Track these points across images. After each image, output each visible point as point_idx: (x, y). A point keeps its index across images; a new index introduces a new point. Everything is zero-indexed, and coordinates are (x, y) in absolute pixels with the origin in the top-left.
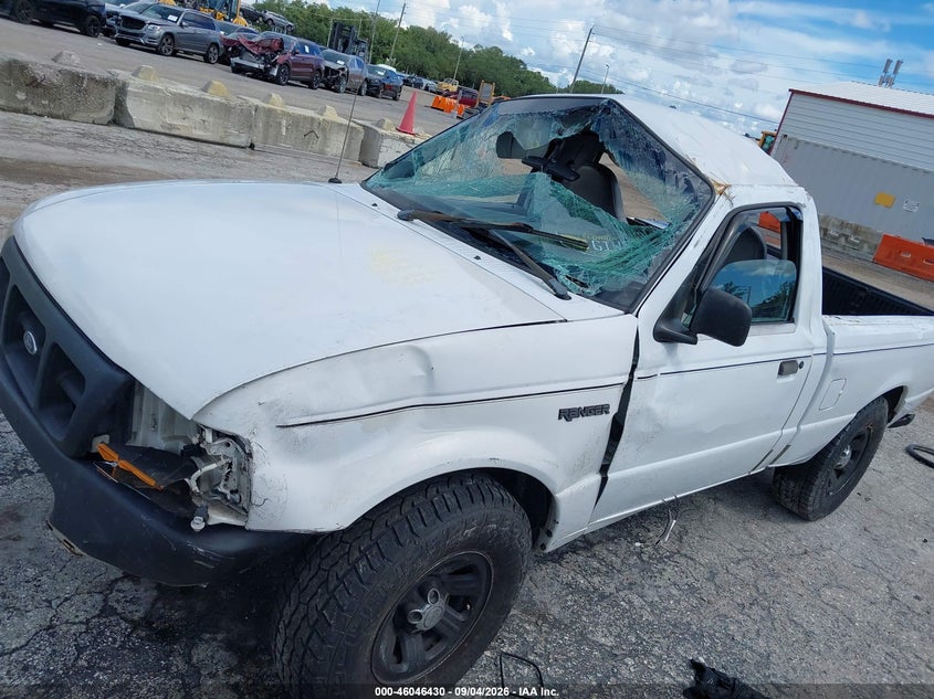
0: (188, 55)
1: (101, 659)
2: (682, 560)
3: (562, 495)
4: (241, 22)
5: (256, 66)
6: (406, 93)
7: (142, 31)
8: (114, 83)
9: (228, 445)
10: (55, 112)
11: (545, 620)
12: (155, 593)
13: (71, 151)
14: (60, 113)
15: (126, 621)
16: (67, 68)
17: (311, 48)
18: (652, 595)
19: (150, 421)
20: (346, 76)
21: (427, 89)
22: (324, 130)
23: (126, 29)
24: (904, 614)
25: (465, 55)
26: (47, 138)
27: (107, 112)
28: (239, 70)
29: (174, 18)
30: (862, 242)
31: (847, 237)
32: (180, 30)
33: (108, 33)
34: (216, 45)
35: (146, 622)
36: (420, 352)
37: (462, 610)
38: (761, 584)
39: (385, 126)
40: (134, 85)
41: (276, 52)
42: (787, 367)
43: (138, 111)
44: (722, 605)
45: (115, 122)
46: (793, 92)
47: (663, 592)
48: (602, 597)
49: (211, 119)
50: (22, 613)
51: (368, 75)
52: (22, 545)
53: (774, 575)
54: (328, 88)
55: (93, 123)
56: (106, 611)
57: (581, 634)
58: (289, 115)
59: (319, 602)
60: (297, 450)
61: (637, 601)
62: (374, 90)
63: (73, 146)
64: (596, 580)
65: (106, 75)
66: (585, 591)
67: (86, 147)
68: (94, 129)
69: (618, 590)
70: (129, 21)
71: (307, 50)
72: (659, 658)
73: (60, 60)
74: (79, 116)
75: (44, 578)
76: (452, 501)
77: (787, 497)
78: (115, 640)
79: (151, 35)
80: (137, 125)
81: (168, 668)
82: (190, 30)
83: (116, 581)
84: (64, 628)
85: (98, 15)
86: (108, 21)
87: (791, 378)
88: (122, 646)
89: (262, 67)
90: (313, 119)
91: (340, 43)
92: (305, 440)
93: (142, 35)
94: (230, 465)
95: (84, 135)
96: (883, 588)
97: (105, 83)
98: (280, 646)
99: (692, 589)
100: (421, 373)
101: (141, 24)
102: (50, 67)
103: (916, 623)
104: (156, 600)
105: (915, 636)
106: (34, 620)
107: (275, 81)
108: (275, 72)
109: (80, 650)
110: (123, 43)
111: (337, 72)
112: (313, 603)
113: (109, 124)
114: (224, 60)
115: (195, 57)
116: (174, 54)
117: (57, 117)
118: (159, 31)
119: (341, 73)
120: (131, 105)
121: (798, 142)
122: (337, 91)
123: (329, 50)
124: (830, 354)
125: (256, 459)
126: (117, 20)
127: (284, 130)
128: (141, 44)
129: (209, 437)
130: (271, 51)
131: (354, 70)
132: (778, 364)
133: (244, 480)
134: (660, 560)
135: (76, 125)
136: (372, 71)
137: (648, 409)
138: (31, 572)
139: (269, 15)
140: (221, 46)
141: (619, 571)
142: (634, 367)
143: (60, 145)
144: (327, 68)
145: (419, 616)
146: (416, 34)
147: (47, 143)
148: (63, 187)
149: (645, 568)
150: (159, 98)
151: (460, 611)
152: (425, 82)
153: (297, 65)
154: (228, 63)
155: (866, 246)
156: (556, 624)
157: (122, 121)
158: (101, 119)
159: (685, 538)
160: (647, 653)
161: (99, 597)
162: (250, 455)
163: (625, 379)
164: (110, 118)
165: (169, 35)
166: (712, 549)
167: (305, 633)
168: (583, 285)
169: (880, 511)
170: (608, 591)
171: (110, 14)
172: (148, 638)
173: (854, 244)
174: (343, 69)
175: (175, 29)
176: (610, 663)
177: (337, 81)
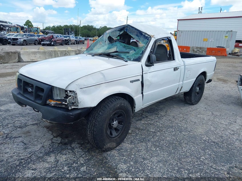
0: (30, 44)
1: (55, 149)
2: (167, 116)
3: (135, 98)
4: (41, 34)
5: (48, 43)
6: (86, 42)
7: (18, 41)
8: (17, 52)
9: (72, 93)
10: (4, 62)
11: (140, 129)
12: (61, 139)
13: (11, 70)
14: (6, 62)
15: (57, 143)
16: (5, 51)
17: (60, 35)
18: (161, 122)
19: (56, 95)
20: (70, 40)
21: (91, 40)
22: (69, 52)
23: (13, 41)
24: (215, 116)
25: (98, 30)
26: (5, 68)
27: (17, 60)
28: (44, 45)
29: (25, 36)
30: (203, 51)
31: (199, 50)
32: (27, 39)
33: (9, 43)
34: (37, 40)
35: (61, 143)
36: (102, 73)
37: (121, 124)
38: (184, 117)
39: (83, 49)
40: (22, 52)
41: (52, 39)
42: (175, 69)
43: (24, 58)
44: (177, 121)
45: (19, 61)
46: (178, 20)
47: (163, 121)
48: (151, 124)
49: (42, 56)
50: (37, 145)
51: (75, 39)
52: (32, 136)
53: (187, 115)
54: (66, 44)
55: (14, 63)
56: (52, 142)
57: (148, 130)
58: (59, 51)
59: (94, 122)
60: (84, 92)
61: (158, 124)
62: (78, 43)
63: (11, 68)
64: (149, 122)
65: (15, 51)
66: (147, 124)
67: (14, 68)
68: (15, 64)
69: (154, 123)
70: (14, 39)
71: (59, 36)
72: (165, 131)
73: (3, 50)
74: (10, 62)
75: (39, 140)
76: (114, 100)
77: (188, 100)
78: (56, 146)
79: (20, 41)
80: (24, 61)
81: (68, 148)
82: (30, 38)
83: (53, 138)
84: (46, 146)
85: (6, 39)
86: (9, 40)
87: (177, 71)
88: (58, 147)
89: (49, 43)
90: (65, 51)
91: (67, 33)
92: (85, 91)
93: (18, 42)
94: (73, 97)
95: (13, 66)
96: (211, 113)
97: (15, 53)
98: (88, 133)
99: (170, 120)
100: (103, 77)
101: (17, 39)
102: (1, 52)
103: (218, 117)
104: (61, 140)
105: (218, 119)
106: (39, 146)
107: (53, 45)
108: (53, 43)
109: (50, 149)
110: (14, 45)
111: (68, 40)
112: (93, 122)
113: (18, 62)
114: (39, 43)
115: (32, 44)
116: (27, 45)
117: (5, 63)
118: (22, 40)
119: (69, 40)
120: (22, 57)
121: (182, 31)
122: (69, 45)
123: (65, 35)
124: (185, 65)
125: (78, 94)
126: (11, 40)
127: (59, 55)
128: (18, 44)
129: (69, 92)
130: (51, 39)
131: (72, 39)
132: (173, 68)
133: (76, 99)
134: (162, 116)
135: (10, 64)
136: (76, 38)
137: (148, 79)
138: (36, 140)
139: (47, 31)
140: (38, 40)
141: (154, 120)
142: (143, 72)
143: (8, 69)
144: (65, 40)
145: (113, 124)
146: (85, 27)
147: (5, 69)
148: (13, 77)
149: (159, 118)
150: (29, 54)
151: (121, 125)
152: (90, 38)
153: (58, 40)
154: (40, 44)
155: (204, 51)
156: (142, 130)
157: (21, 61)
158: (16, 61)
159: (167, 112)
160: (162, 131)
161: (50, 141)
162: (76, 94)
163: (142, 74)
164: (18, 61)
165: (24, 40)
166: (173, 113)
167: (93, 128)
168: (130, 59)
169: (209, 101)
170: (152, 123)
171: (9, 39)
172: (62, 145)
173: (201, 52)
174: (69, 39)
175: (25, 39)
176: (154, 134)
177: (68, 42)
